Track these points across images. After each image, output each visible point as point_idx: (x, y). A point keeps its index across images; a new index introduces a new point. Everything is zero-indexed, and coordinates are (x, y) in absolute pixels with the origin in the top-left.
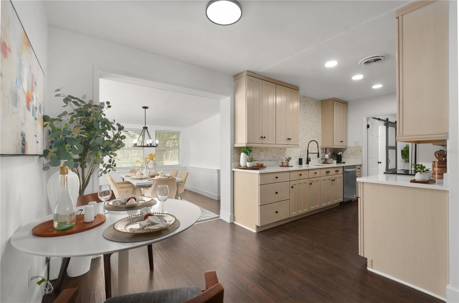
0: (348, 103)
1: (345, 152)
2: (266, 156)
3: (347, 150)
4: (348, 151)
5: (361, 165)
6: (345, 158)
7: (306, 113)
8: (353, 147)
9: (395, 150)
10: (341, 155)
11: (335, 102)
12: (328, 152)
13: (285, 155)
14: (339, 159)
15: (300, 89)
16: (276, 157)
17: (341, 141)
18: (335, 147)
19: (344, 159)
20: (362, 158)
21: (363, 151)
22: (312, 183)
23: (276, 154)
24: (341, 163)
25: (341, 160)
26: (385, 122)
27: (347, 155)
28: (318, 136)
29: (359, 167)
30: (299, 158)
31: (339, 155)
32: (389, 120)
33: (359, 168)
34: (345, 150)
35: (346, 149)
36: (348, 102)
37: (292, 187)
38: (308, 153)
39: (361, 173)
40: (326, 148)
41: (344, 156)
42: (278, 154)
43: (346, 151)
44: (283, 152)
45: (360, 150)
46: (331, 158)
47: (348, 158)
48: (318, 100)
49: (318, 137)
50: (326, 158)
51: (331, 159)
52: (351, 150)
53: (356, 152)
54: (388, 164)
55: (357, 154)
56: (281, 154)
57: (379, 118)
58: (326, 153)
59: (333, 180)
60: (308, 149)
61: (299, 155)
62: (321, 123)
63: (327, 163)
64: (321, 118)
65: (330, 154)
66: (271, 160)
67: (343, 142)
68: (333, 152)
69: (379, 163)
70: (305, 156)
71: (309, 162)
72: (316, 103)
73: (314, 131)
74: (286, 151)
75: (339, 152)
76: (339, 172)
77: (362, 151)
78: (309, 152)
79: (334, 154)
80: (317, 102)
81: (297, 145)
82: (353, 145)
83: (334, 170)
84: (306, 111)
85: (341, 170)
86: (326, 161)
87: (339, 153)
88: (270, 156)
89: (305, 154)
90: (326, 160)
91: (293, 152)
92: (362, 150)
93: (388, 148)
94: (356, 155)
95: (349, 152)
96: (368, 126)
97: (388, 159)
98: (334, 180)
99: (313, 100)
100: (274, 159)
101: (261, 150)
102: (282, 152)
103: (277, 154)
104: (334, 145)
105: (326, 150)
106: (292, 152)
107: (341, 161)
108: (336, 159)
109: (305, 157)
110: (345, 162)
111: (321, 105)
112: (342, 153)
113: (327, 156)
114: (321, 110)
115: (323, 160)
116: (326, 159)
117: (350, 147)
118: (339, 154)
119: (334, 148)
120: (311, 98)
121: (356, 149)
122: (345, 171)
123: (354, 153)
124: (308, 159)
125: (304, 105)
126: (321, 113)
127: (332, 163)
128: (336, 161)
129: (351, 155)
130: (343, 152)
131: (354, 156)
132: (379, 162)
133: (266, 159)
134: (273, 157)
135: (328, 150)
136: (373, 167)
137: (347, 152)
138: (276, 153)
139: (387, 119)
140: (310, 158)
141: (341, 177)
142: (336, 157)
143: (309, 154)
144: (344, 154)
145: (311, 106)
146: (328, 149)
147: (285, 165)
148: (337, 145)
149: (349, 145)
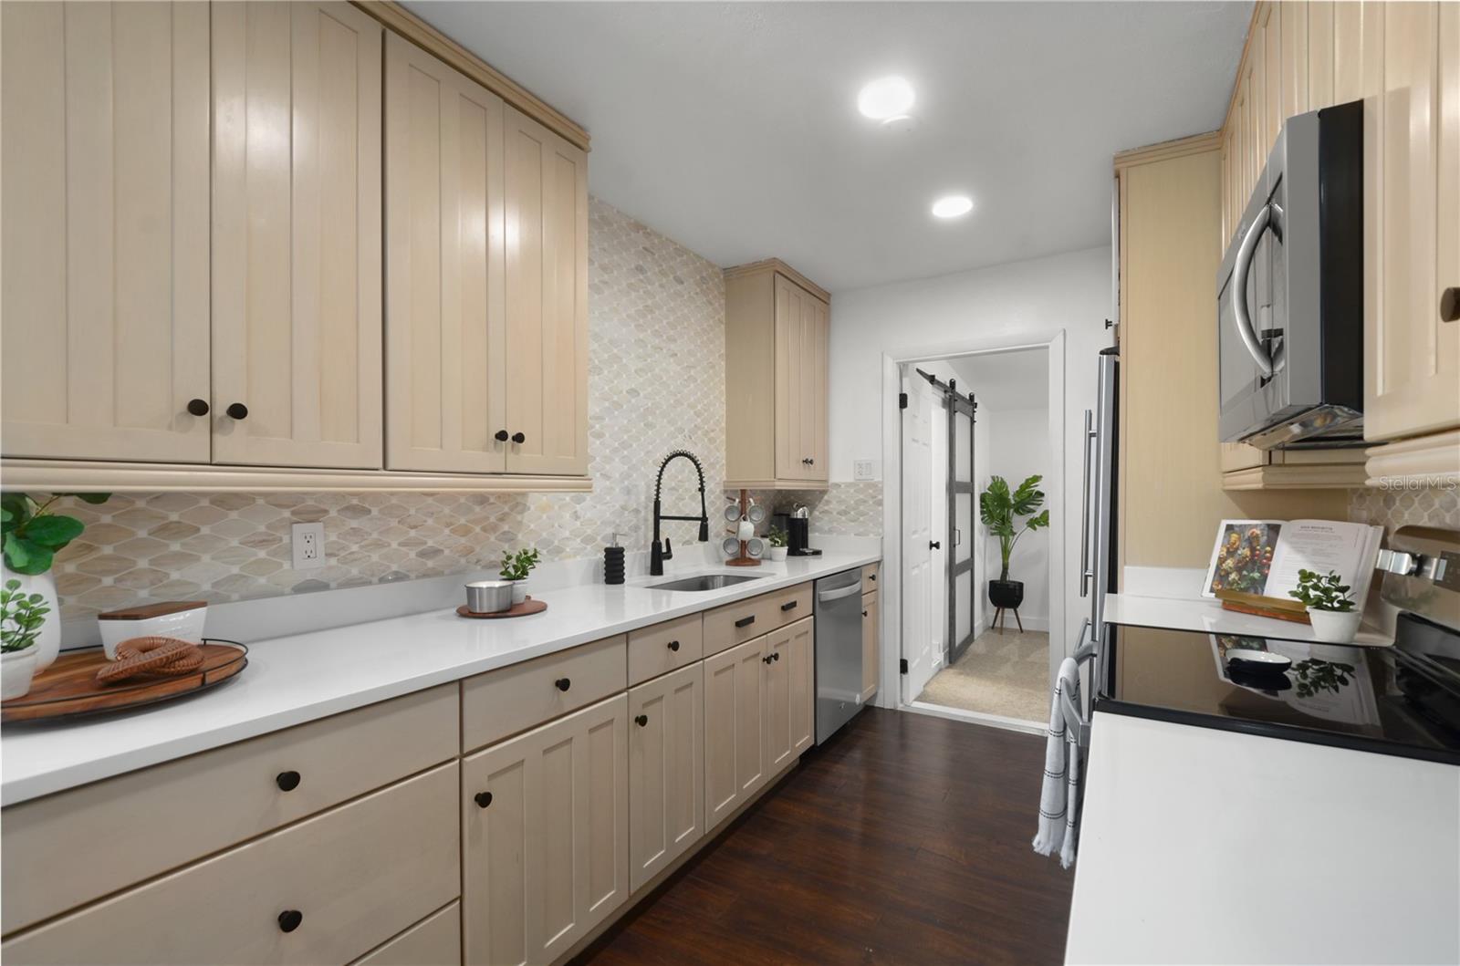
0: (829, 298)
1: (821, 505)
2: (355, 548)
3: (826, 497)
4: (832, 503)
5: (879, 563)
6: (821, 530)
7: (652, 312)
8: (849, 485)
9: (969, 496)
10: (807, 520)
11: (780, 279)
12: (753, 511)
13: (520, 536)
14: (797, 539)
15: (592, 144)
16: (447, 552)
17: (806, 461)
18: (780, 485)
19: (817, 534)
20: (881, 530)
21: (885, 502)
22: (647, 712)
23: (447, 531)
24: (806, 554)
25: (805, 544)
26: (945, 392)
27: (826, 518)
28: (712, 434)
29: (871, 572)
30: (608, 545)
31: (797, 519)
32: (958, 389)
33: (873, 578)
34: (822, 497)
35: (823, 492)
36: (829, 295)
37: (484, 800)
38: (658, 518)
39: (877, 597)
40: (743, 492)
41: (817, 524)
42: (466, 531)
43: (823, 501)
44: (501, 520)
45: (873, 497)
46: (763, 536)
47: (830, 531)
48: (711, 265)
49: (712, 440)
50: (742, 537)
51: (767, 541)
52: (843, 497)
53: (861, 508)
54: (955, 546)
55: (863, 514)
56: (484, 529)
57: (933, 376)
58: (743, 514)
59: (768, 660)
60: (658, 495)
61: (610, 530)
62: (723, 375)
63: (750, 559)
64: (723, 351)
65: (759, 517)
66: (399, 577)
67: (811, 462)
68: (775, 509)
69: (934, 548)
70: (641, 532)
71: (665, 563)
72: (702, 277)
73: (691, 406)
74: (522, 512)
75: (799, 506)
76: (797, 612)
77: (880, 503)
78: (661, 515)
79: (781, 515)
80: (704, 274)
81: (577, 478)
82: (850, 479)
83: (775, 605)
84: (649, 302)
85: (804, 601)
86: (743, 554)
87: (799, 514)
88: (394, 545)
89: (646, 520)
90: (744, 545)
91: (576, 516)
92: (880, 497)
93: (953, 488)
94: (861, 519)
95: (834, 506)
96: (903, 401)
97: (955, 529)
98: (776, 657)
99: (685, 257)
100: (430, 564)
101: (293, 513)
102: (492, 519)
103: (453, 531)
104: (779, 476)
105: (743, 502)
106: (567, 516)
107: (807, 547)
108: (786, 539)
109: (645, 536)
110: (818, 548)
111: (723, 289)
112: (811, 513)
113: (747, 529)
114: (723, 313)
115: (734, 549)
116: (743, 542)
117: (837, 485)
118: (800, 516)
119: (780, 491)
120: (676, 244)
121: (861, 496)
122: (823, 599)
123: (852, 513)
124: (656, 545)
125: (640, 269)
126: (723, 326)
127: (771, 559)
128: (785, 550)
129: (843, 518)
130: (812, 507)
131: (853, 524)
132: (934, 542)
133: (355, 572)
134: (422, 554)
135: (751, 500)
136: (918, 566)
137: (827, 505)
138: (448, 525)
139: (953, 384)
140: (668, 541)
141: (807, 632)
142: (786, 531)
143: (662, 522)
144: (816, 513)
145: (679, 287)
146: (754, 492)
147: (485, 611)
148: (789, 477)
149: (834, 479)
